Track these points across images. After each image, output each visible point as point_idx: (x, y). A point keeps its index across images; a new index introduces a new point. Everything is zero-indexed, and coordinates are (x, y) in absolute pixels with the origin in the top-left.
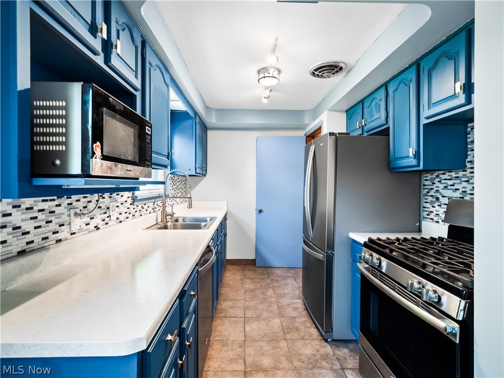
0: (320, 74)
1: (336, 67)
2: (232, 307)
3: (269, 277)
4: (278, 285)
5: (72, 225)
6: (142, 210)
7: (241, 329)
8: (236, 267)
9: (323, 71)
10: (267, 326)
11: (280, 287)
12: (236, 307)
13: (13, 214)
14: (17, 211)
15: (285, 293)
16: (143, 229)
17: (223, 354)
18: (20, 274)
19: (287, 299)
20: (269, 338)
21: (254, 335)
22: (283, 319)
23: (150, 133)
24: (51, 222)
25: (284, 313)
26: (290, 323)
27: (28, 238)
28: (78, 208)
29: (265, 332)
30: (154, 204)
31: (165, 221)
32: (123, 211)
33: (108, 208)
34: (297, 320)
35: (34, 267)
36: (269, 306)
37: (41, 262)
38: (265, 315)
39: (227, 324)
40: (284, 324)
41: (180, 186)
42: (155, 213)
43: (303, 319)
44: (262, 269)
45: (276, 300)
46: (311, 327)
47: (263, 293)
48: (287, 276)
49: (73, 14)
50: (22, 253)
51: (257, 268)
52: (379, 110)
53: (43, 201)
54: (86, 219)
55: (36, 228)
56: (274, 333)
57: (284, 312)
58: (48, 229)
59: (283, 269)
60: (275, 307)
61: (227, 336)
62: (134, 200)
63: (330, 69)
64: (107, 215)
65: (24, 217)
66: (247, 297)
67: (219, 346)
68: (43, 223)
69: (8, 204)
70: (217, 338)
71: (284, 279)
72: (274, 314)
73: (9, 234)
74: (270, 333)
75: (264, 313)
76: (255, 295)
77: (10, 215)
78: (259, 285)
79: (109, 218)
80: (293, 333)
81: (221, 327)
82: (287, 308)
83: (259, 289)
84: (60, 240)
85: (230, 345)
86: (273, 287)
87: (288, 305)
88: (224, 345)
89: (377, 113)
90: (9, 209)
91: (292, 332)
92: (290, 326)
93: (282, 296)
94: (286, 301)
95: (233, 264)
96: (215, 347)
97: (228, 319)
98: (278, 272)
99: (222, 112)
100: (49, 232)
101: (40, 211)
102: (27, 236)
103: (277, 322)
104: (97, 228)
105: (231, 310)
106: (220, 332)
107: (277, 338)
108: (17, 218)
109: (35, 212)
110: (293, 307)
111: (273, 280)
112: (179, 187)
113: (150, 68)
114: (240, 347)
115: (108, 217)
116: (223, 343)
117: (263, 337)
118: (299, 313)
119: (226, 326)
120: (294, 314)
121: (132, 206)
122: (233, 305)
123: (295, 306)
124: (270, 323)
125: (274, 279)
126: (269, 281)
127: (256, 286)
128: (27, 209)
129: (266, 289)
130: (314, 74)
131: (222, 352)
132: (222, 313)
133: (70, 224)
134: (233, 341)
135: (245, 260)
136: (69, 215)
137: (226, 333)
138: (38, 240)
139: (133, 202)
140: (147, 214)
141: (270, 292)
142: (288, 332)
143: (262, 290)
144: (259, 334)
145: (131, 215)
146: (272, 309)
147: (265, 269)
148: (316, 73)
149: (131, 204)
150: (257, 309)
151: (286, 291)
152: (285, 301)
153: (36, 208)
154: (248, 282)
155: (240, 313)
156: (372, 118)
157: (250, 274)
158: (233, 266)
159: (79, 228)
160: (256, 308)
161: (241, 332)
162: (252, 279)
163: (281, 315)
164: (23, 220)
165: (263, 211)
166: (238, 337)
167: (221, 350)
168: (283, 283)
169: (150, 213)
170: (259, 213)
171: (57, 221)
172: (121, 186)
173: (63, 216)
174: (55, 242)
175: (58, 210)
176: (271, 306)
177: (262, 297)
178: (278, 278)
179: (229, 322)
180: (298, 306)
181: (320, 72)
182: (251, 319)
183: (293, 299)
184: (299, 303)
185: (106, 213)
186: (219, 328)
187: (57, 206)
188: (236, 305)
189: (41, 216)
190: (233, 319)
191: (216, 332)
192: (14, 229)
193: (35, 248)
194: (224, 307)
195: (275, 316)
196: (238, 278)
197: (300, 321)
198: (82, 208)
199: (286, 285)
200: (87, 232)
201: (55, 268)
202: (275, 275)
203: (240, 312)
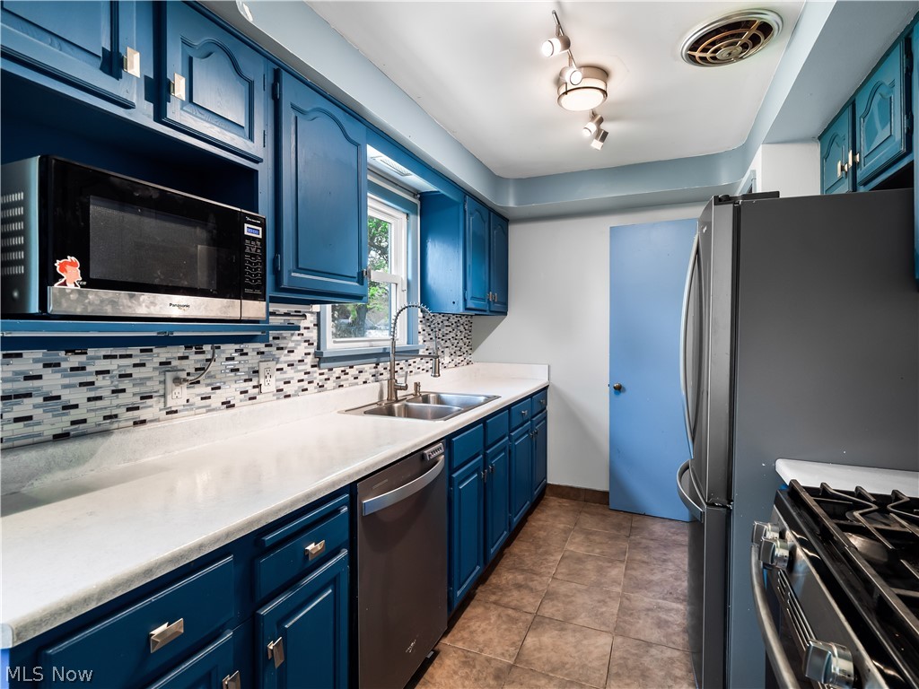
0: (708, 55)
1: (747, 24)
2: (519, 587)
3: (629, 537)
4: (645, 558)
5: (169, 397)
6: (343, 377)
7: (517, 638)
8: (566, 503)
9: (713, 44)
10: (575, 647)
11: (647, 563)
12: (527, 587)
13: (44, 377)
14: (54, 372)
15: (651, 581)
16: (339, 412)
17: (455, 682)
18: (49, 469)
19: (651, 595)
20: (567, 675)
21: (539, 659)
22: (619, 640)
23: (260, 236)
24: (123, 391)
25: (628, 626)
26: (634, 655)
27: (75, 415)
28: (183, 370)
29: (566, 659)
30: (376, 368)
31: (394, 398)
32: (293, 378)
33: (256, 372)
34: (653, 651)
35: (79, 460)
36: (599, 602)
37: (92, 455)
38: (582, 619)
39: (493, 619)
40: (617, 654)
41: (453, 334)
42: (378, 384)
43: (669, 653)
44: (622, 516)
45: (623, 591)
46: (682, 678)
47: (600, 570)
48: (674, 541)
49: (56, 45)
50: (61, 437)
51: (610, 512)
52: (887, 119)
53: (106, 357)
54: (203, 389)
55: (89, 399)
56: (583, 666)
57: (631, 624)
58: (115, 402)
59: (672, 523)
60: (614, 607)
61: (481, 646)
62: (320, 358)
63: (732, 36)
64: (254, 383)
65: (67, 381)
66: (563, 571)
67: (456, 662)
68: (106, 393)
69: (36, 361)
70: (460, 645)
71: (666, 547)
72: (604, 624)
73: (36, 407)
74: (573, 665)
75: (583, 615)
76: (581, 569)
77: (39, 377)
78: (598, 551)
79: (257, 390)
80: (628, 681)
81: (478, 624)
82: (643, 616)
83: (597, 558)
84: (144, 422)
85: (478, 668)
86: (631, 560)
87: (648, 610)
88: (466, 664)
89: (883, 128)
90: (38, 368)
91: (629, 677)
92: (630, 663)
93: (640, 586)
94: (646, 599)
95: (562, 496)
96: (448, 662)
97: (500, 609)
98: (657, 528)
99: (531, 183)
100: (118, 406)
101: (98, 373)
102: (73, 411)
103: (604, 642)
104: (228, 405)
105: (515, 593)
106: (471, 632)
107: (587, 681)
108: (52, 382)
109: (90, 374)
110: (659, 618)
111: (636, 545)
112: (448, 337)
113: (296, 117)
114: (497, 677)
115: (254, 387)
116: (466, 657)
117: (553, 670)
118: (667, 636)
119: (489, 624)
120: (654, 635)
121: (316, 369)
122: (523, 583)
123: (663, 616)
124: (585, 642)
125: (640, 543)
126: (626, 545)
127: (593, 551)
128: (72, 369)
129: (611, 561)
130: (692, 59)
131: (457, 677)
132: (494, 593)
133: (164, 396)
134: (488, 660)
135: (586, 490)
136: (164, 382)
137: (481, 639)
138: (94, 419)
139: (319, 362)
140: (357, 384)
141: (617, 572)
142: (618, 675)
143: (600, 563)
144: (548, 661)
145: (315, 384)
146: (604, 609)
147: (628, 516)
148: (697, 54)
149: (313, 366)
150: (571, 602)
151: (657, 577)
152: (643, 600)
153: (89, 369)
154: (577, 540)
155: (530, 602)
156: (872, 143)
157: (589, 522)
158: (560, 500)
159: (185, 403)
160: (568, 600)
161: (513, 644)
162: (588, 533)
163: (618, 631)
164: (65, 387)
165: (624, 390)
166: (503, 654)
167: (456, 673)
168: (657, 556)
169: (365, 382)
170: (615, 393)
171: (137, 390)
172: (175, 334)
173: (149, 383)
174: (131, 423)
175: (137, 373)
176: (606, 603)
177: (593, 577)
178: (651, 544)
179: (499, 616)
180: (670, 619)
181: (705, 50)
182: (547, 620)
183: (664, 599)
184: (677, 611)
185: (251, 380)
186: (474, 625)
187: (135, 365)
188: (530, 584)
189: (100, 381)
190: (510, 612)
191: (464, 630)
192: (46, 399)
193: (89, 431)
194: (504, 582)
195: (603, 628)
196: (561, 526)
197: (659, 656)
198: (193, 371)
199: (665, 561)
200: (204, 410)
201: (123, 465)
202: (647, 535)
203: (531, 600)
